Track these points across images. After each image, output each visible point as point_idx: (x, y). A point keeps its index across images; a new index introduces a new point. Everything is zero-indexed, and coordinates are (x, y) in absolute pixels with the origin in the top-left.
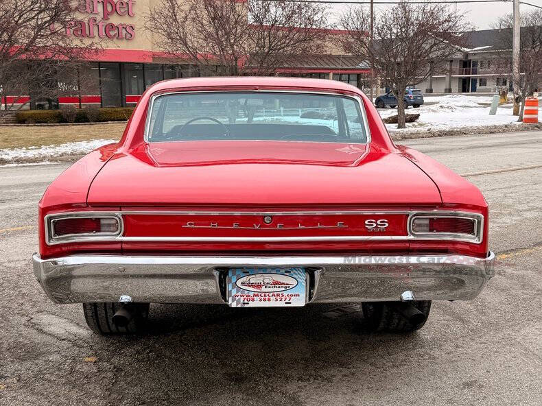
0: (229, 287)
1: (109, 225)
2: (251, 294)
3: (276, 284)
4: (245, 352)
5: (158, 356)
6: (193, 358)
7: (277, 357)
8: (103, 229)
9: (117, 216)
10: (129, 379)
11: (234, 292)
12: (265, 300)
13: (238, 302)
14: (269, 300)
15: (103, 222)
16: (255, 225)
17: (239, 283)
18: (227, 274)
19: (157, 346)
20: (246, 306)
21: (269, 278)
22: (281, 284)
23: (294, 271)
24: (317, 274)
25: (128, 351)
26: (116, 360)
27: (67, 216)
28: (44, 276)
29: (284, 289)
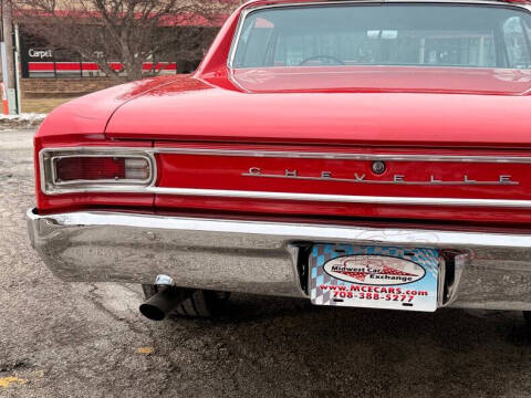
0: (313, 273)
1: (138, 169)
2: (348, 286)
3: (388, 272)
4: (348, 358)
5: (230, 354)
6: (276, 361)
7: (393, 371)
8: (128, 174)
9: (147, 155)
10: (185, 386)
11: (320, 281)
12: (369, 297)
13: (326, 297)
14: (376, 297)
15: (128, 163)
16: (356, 175)
17: (328, 267)
18: (310, 251)
19: (232, 338)
20: (339, 304)
21: (378, 263)
22: (397, 273)
23: (421, 254)
24: (459, 262)
25: (196, 343)
26: (175, 355)
27: (79, 152)
28: (39, 241)
29: (401, 281)
